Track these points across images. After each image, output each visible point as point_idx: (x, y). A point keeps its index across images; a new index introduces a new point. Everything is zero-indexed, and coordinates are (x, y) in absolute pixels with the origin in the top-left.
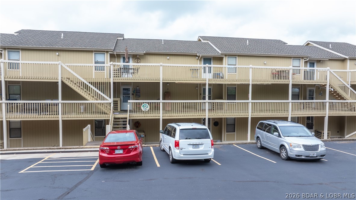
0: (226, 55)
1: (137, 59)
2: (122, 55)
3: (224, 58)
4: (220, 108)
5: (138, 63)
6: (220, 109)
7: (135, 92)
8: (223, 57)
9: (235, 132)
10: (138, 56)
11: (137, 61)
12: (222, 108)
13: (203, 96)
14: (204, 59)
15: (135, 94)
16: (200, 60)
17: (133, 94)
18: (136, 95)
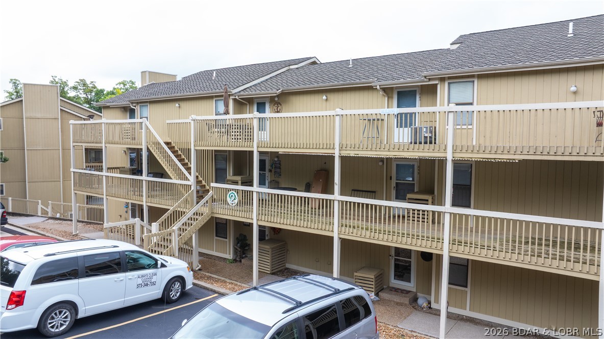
0: (442, 80)
1: (276, 105)
2: (255, 100)
3: (439, 86)
4: (421, 216)
5: (278, 112)
6: (421, 219)
7: (274, 166)
8: (437, 84)
9: (466, 287)
10: (276, 99)
11: (277, 109)
12: (426, 217)
13: (396, 183)
14: (399, 94)
15: (273, 170)
16: (390, 97)
17: (270, 171)
18: (275, 172)
